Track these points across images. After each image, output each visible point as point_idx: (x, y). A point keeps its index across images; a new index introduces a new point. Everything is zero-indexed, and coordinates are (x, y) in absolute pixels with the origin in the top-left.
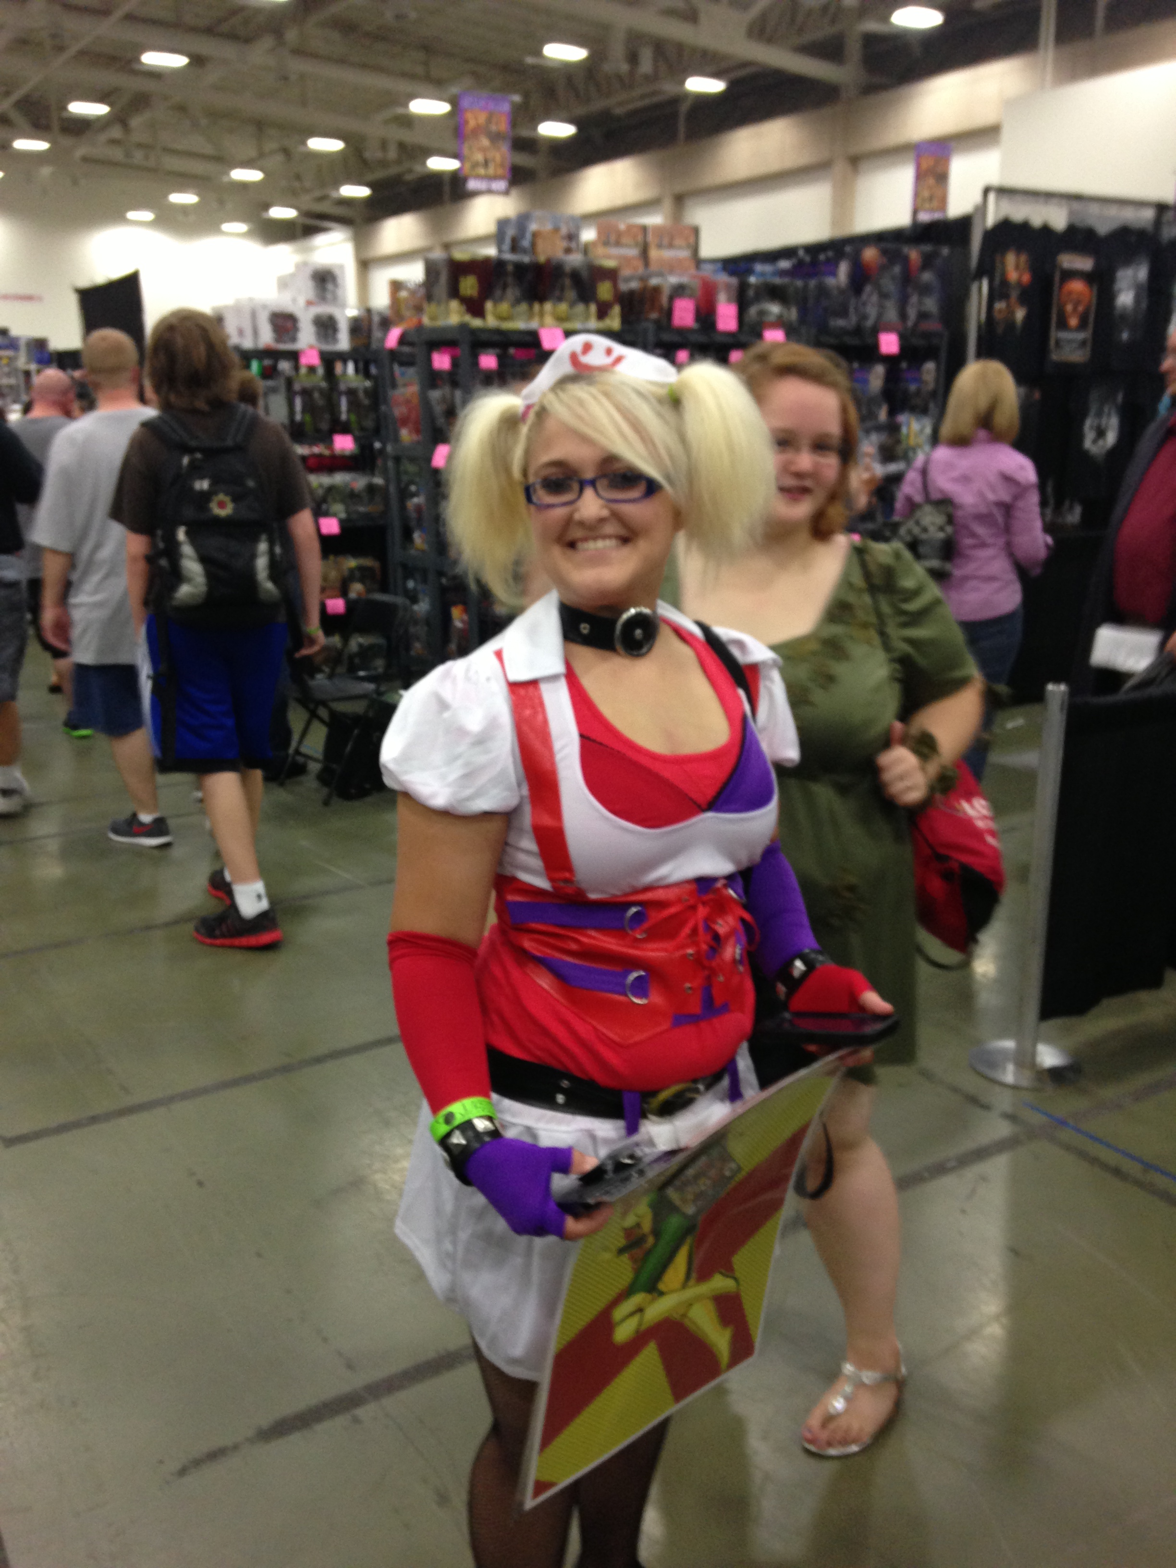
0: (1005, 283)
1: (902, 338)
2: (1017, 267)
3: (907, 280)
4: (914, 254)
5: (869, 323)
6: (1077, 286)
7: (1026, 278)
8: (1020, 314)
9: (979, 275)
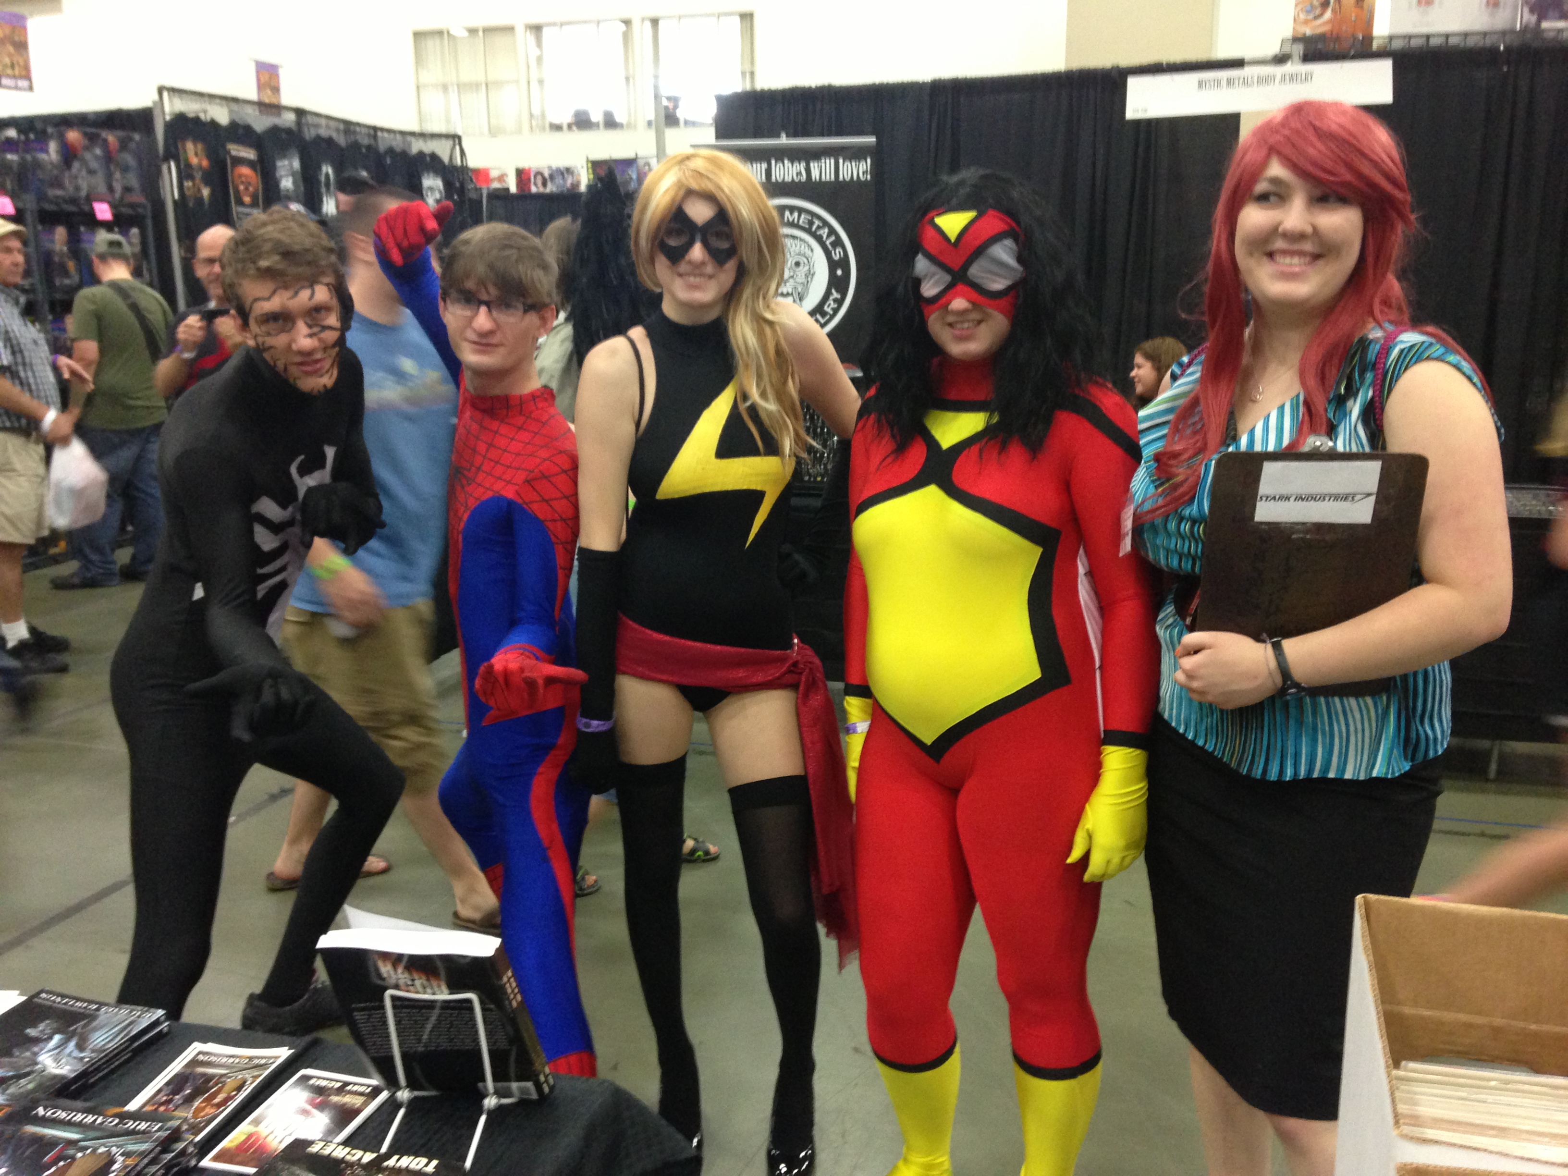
0: (189, 166)
1: (113, 206)
2: (196, 154)
3: (108, 158)
4: (111, 138)
5: (83, 193)
6: (245, 171)
7: (205, 163)
8: (206, 192)
9: (166, 159)
